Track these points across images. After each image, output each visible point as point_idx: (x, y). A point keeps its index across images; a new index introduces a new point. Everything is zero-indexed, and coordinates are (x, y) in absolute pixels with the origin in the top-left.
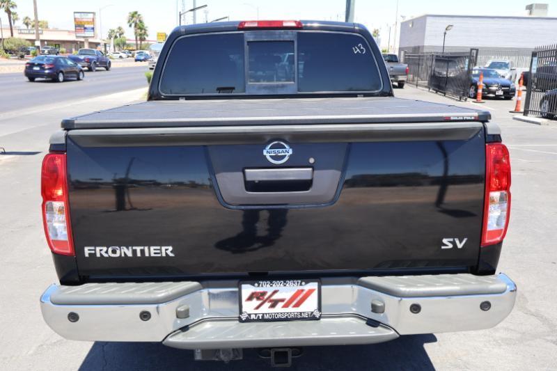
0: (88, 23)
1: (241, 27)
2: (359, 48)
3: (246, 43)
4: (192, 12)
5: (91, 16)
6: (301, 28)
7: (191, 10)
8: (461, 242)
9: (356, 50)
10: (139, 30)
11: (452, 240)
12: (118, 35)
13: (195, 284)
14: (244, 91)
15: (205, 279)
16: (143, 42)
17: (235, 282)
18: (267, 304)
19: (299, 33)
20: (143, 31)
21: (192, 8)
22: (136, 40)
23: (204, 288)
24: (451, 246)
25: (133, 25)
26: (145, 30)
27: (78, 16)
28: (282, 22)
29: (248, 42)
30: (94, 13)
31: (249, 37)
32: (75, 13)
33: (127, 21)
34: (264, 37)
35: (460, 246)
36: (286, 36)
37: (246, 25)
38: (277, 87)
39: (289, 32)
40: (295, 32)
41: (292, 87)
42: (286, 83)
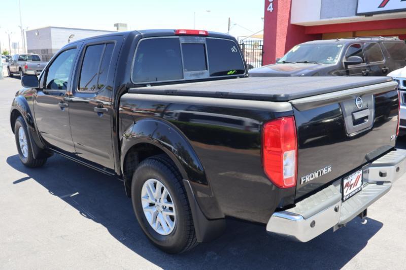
1: (177, 33)
3: (181, 45)
6: (208, 36)
9: (233, 50)
14: (183, 78)
19: (206, 39)
28: (198, 31)
29: (182, 44)
31: (182, 40)
34: (190, 40)
36: (201, 41)
37: (180, 32)
38: (200, 74)
39: (202, 38)
40: (205, 38)
41: (206, 74)
42: (204, 71)
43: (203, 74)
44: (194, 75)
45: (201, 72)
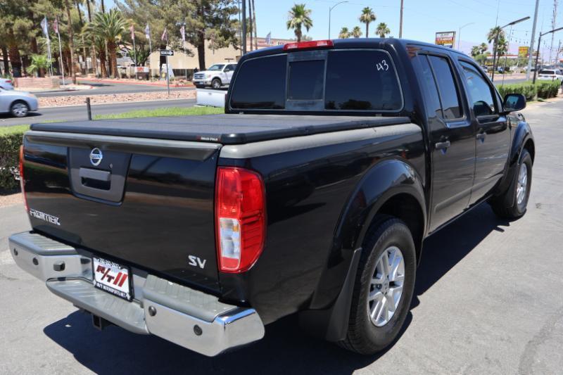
0: (448, 42)
1: (286, 49)
2: (383, 65)
3: (288, 64)
4: (552, 33)
5: (451, 35)
6: (333, 48)
7: (551, 32)
8: (202, 262)
9: (379, 66)
10: (498, 46)
11: (195, 258)
12: (480, 51)
13: (72, 249)
14: (284, 107)
15: (79, 247)
16: (501, 57)
17: (91, 254)
18: (106, 278)
19: (329, 52)
20: (503, 46)
21: (552, 30)
22: (495, 55)
23: (79, 254)
24: (195, 264)
25: (493, 41)
26: (504, 44)
27: (439, 36)
28: (316, 42)
29: (290, 63)
30: (454, 33)
31: (291, 58)
32: (437, 33)
33: (487, 37)
34: (302, 57)
35: (202, 266)
36: (319, 56)
37: (289, 48)
38: (309, 104)
39: (322, 52)
40: (326, 51)
41: (320, 105)
42: (315, 101)
43: (313, 104)
44: (299, 105)
45: (311, 101)
